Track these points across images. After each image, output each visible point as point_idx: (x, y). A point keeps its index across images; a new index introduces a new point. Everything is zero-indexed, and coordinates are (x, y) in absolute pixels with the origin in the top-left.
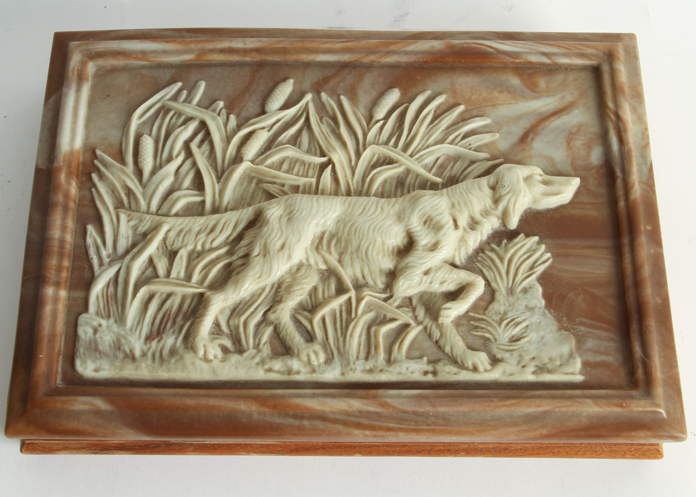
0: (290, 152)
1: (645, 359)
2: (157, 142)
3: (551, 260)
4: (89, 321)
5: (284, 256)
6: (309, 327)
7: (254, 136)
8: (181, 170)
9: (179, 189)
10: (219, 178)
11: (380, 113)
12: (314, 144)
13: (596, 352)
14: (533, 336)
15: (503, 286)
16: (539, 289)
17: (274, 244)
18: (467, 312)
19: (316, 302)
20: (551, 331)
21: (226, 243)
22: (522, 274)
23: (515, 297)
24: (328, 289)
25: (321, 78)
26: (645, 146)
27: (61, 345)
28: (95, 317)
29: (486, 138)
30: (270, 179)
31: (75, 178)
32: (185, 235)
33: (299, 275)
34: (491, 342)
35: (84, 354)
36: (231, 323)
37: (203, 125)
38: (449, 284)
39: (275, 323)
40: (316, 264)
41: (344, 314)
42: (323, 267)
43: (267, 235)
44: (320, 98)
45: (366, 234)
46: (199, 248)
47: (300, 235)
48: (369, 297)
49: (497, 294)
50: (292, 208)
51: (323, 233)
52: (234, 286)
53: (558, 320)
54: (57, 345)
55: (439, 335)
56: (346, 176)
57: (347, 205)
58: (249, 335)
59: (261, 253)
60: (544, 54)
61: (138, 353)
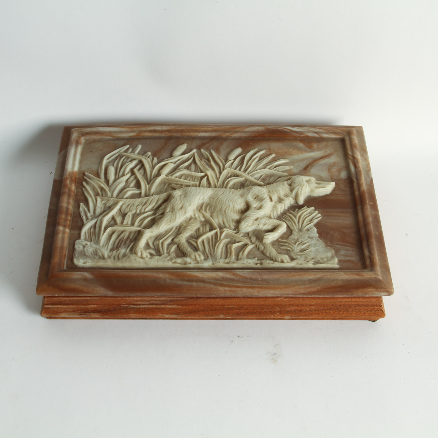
0: (185, 172)
1: (371, 256)
2: (116, 169)
3: (321, 217)
4: (81, 242)
5: (182, 211)
6: (195, 245)
7: (167, 165)
8: (129, 180)
9: (128, 187)
10: (148, 184)
11: (232, 157)
12: (198, 169)
13: (345, 256)
14: (313, 249)
15: (297, 228)
16: (316, 230)
17: (177, 206)
18: (278, 239)
19: (199, 235)
20: (322, 247)
21: (152, 210)
22: (306, 223)
23: (303, 233)
24: (205, 229)
25: (201, 144)
26: (368, 170)
27: (66, 253)
28: (84, 241)
29: (287, 168)
30: (175, 183)
31: (74, 183)
32: (131, 207)
33: (190, 222)
34: (291, 252)
35: (78, 257)
36: (155, 243)
37: (140, 162)
38: (268, 225)
39: (178, 243)
40: (199, 217)
41: (214, 240)
42: (203, 219)
43: (173, 202)
44: (200, 151)
45: (225, 202)
46: (138, 212)
47: (191, 203)
48: (226, 231)
49: (293, 231)
50: (187, 191)
51: (203, 204)
52: (156, 226)
53: (326, 243)
54: (64, 252)
55: (263, 248)
56: (214, 182)
57: (214, 191)
58: (164, 248)
59: (171, 211)
60: (316, 133)
61: (106, 256)
